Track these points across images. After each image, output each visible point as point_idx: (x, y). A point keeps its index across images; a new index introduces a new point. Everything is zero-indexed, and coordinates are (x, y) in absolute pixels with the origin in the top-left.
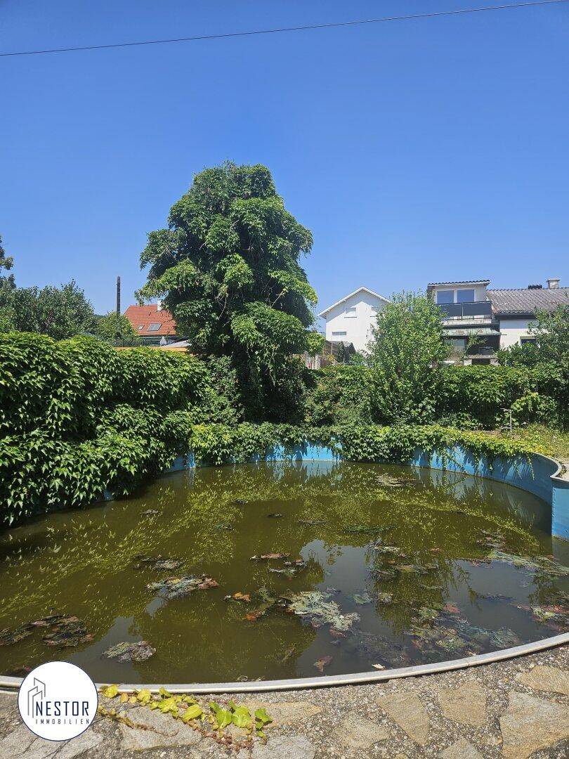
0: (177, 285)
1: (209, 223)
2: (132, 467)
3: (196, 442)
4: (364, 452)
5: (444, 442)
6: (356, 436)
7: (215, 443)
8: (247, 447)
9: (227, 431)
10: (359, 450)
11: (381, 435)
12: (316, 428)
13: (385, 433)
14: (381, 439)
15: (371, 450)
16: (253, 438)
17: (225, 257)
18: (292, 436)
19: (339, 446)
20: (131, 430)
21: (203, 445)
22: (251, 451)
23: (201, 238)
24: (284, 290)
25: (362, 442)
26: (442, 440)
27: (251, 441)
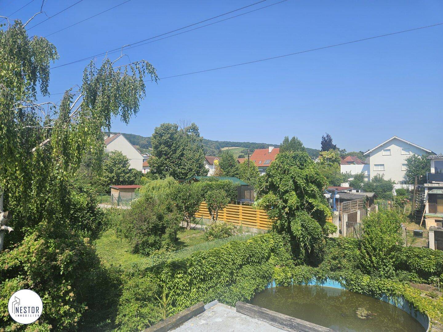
0: (268, 203)
1: (281, 179)
2: (249, 297)
3: (276, 276)
4: (357, 288)
5: (395, 294)
6: (352, 280)
7: (284, 277)
8: (299, 279)
9: (289, 271)
10: (354, 287)
11: (365, 282)
12: (332, 272)
13: (367, 281)
14: (364, 284)
15: (360, 288)
16: (301, 275)
17: (288, 193)
18: (320, 276)
19: (344, 282)
20: (249, 277)
21: (278, 278)
22: (300, 280)
23: (277, 186)
24: (315, 208)
25: (355, 283)
26: (394, 292)
27: (300, 276)
